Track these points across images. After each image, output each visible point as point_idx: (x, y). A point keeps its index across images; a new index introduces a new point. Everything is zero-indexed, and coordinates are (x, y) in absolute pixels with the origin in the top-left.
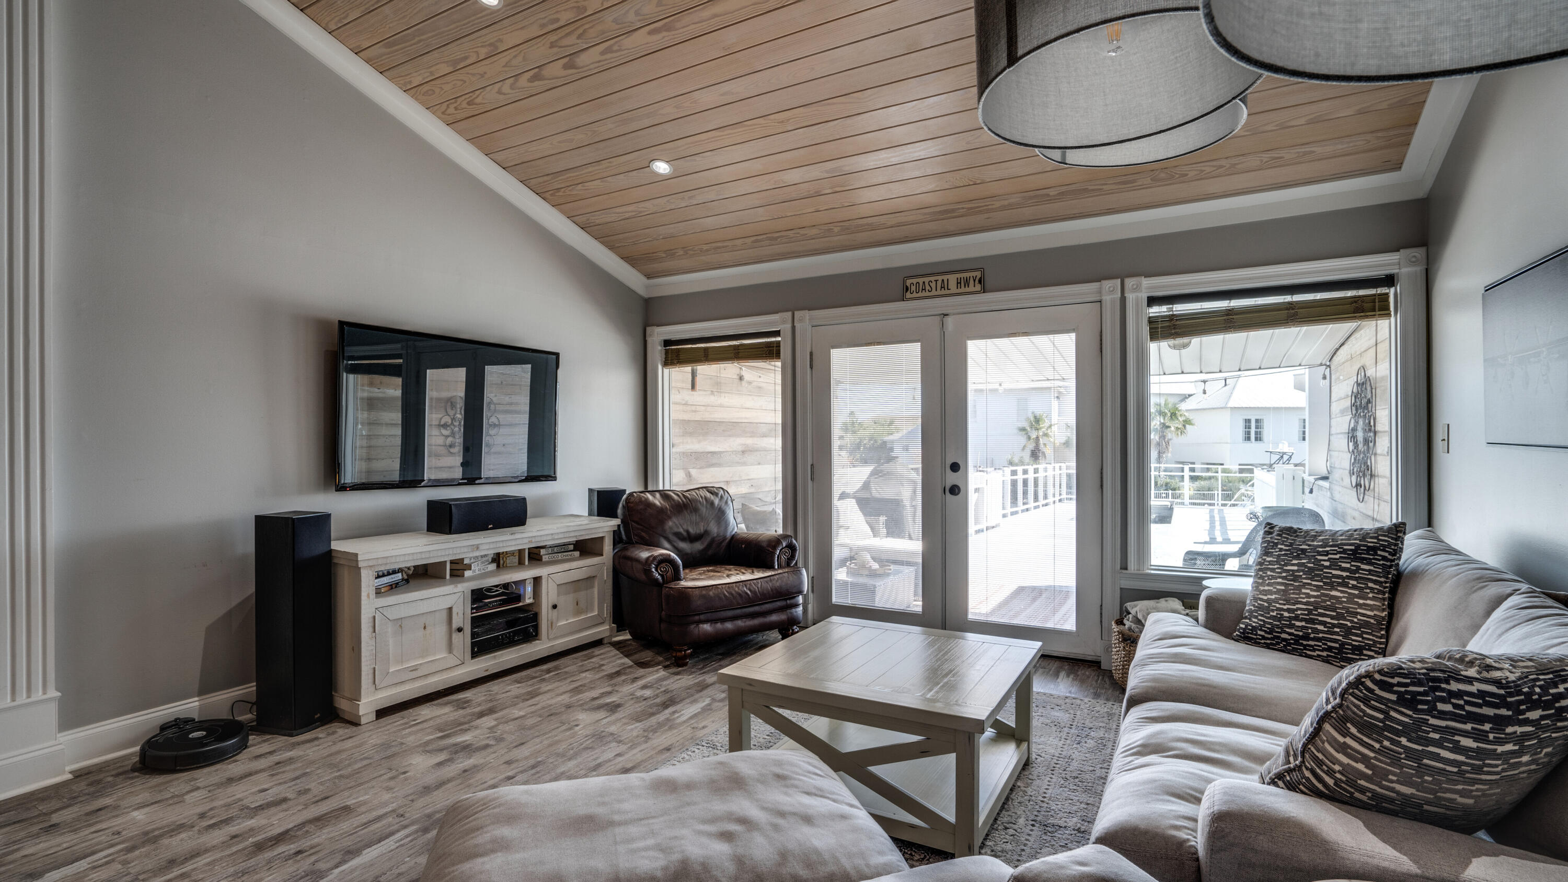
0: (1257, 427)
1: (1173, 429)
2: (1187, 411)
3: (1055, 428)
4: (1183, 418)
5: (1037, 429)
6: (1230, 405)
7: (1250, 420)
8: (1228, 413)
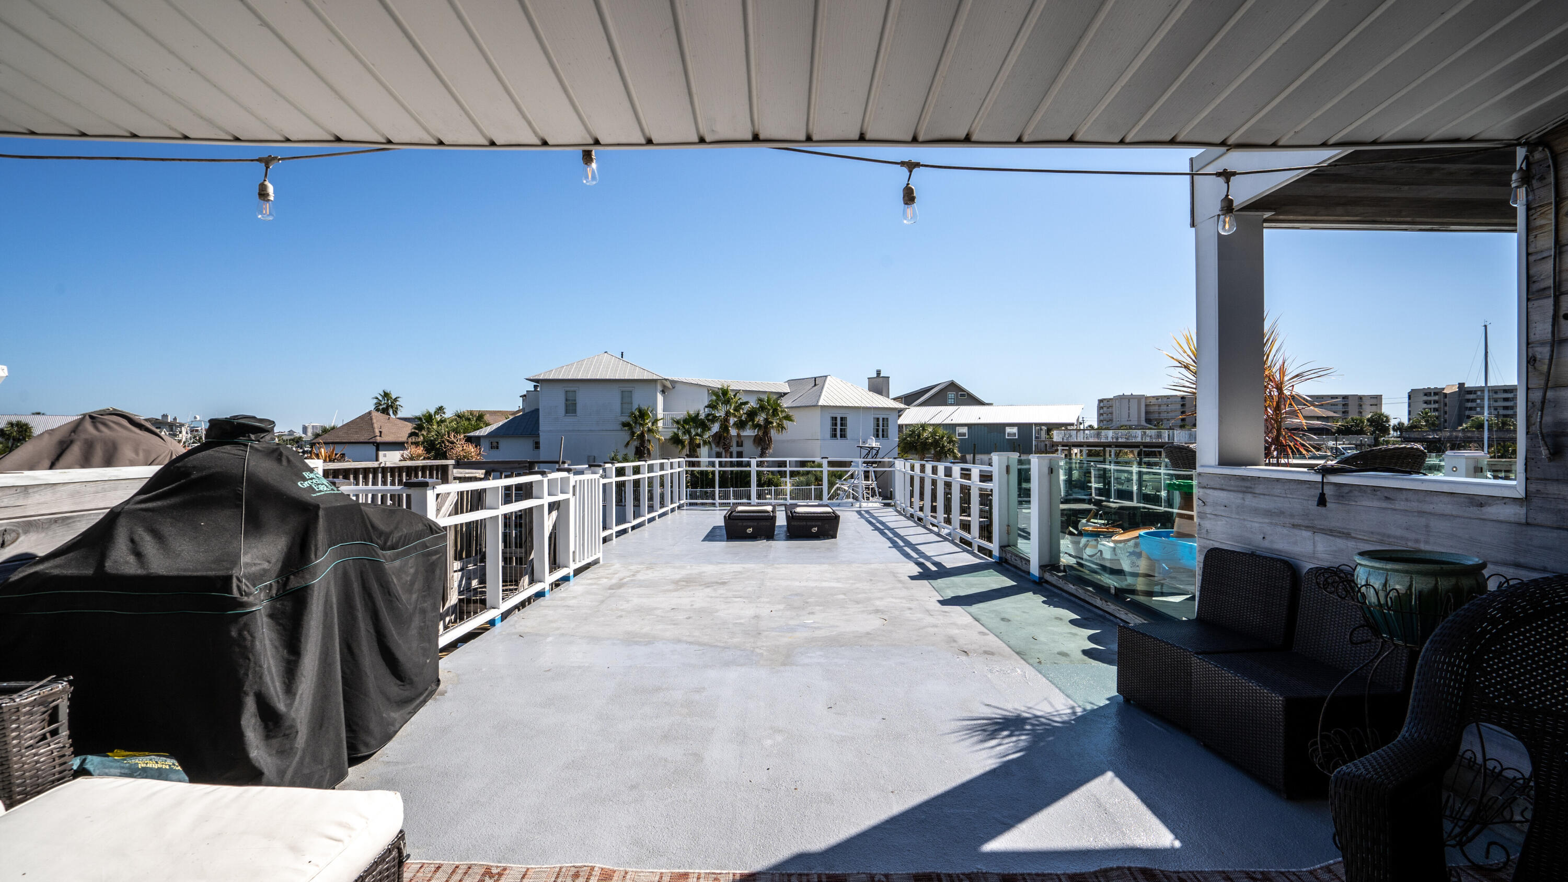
0: (842, 425)
1: (775, 424)
2: (787, 407)
3: (660, 424)
4: (784, 414)
5: (641, 425)
6: (820, 404)
7: (836, 418)
8: (818, 411)
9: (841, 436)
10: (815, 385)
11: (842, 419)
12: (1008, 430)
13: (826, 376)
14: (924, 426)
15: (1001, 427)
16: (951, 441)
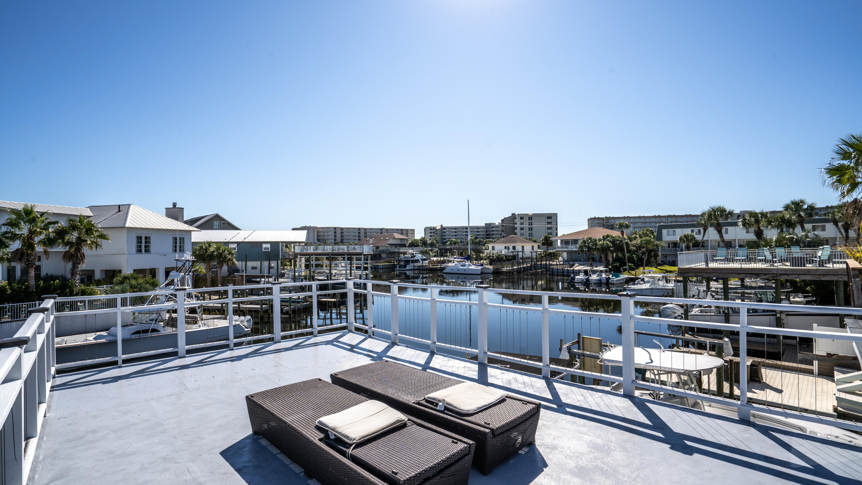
0: (146, 243)
2: (101, 228)
4: (97, 233)
6: (127, 225)
7: (141, 238)
8: (125, 232)
9: (146, 251)
10: (119, 211)
11: (146, 238)
12: (264, 246)
13: (129, 205)
14: (210, 244)
15: (259, 244)
16: (230, 253)
